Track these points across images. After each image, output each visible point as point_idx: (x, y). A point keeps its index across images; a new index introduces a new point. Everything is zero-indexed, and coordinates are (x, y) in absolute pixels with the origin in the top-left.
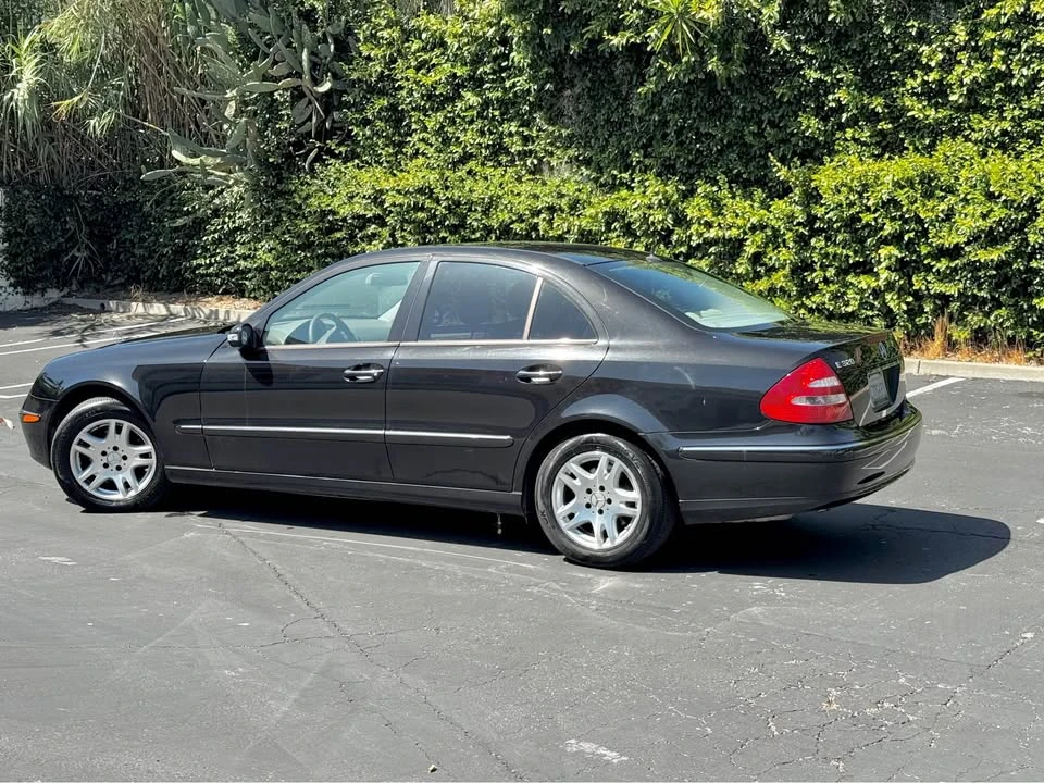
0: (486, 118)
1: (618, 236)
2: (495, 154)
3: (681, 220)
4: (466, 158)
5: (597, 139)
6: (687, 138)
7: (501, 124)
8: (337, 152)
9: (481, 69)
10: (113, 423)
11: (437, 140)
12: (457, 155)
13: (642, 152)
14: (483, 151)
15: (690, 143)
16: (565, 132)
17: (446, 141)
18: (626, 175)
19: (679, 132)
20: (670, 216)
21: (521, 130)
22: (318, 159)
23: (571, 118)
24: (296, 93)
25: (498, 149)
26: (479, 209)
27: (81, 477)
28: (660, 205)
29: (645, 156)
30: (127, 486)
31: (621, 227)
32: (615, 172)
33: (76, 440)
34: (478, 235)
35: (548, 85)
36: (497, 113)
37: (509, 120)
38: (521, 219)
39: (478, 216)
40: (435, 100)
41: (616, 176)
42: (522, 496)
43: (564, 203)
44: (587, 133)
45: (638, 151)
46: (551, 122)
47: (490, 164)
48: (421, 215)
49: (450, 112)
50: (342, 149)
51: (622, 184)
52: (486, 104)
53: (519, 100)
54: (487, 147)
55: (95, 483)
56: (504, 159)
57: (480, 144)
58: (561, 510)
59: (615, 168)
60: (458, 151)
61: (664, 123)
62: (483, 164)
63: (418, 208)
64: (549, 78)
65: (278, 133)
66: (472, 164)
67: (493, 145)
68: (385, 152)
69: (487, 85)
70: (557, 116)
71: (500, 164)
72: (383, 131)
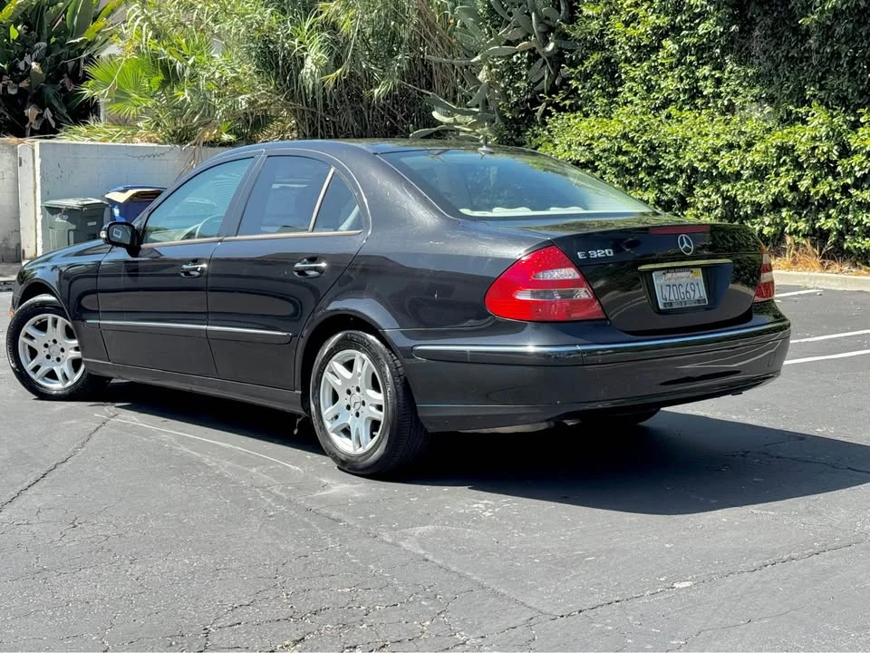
0: (684, 64)
1: (788, 170)
2: (693, 97)
3: (846, 152)
4: (667, 102)
5: (778, 76)
6: (859, 68)
7: (697, 68)
8: (561, 105)
9: (679, 18)
10: (50, 317)
11: (643, 88)
12: (658, 102)
13: (818, 85)
14: (682, 96)
15: (862, 73)
16: (750, 72)
17: (650, 89)
18: (802, 110)
19: (851, 63)
20: (836, 147)
21: (713, 73)
22: (547, 113)
23: (758, 58)
24: (532, 55)
25: (694, 93)
26: (672, 151)
27: (29, 367)
28: (828, 137)
29: (820, 90)
30: (65, 377)
31: (791, 161)
32: (791, 107)
33: (22, 333)
34: (672, 175)
35: (734, 27)
36: (693, 58)
37: (703, 64)
38: (705, 159)
39: (672, 157)
40: (645, 51)
41: (791, 111)
42: (302, 395)
43: (742, 140)
44: (770, 71)
45: (814, 85)
46: (740, 62)
47: (688, 107)
48: (622, 158)
49: (654, 61)
50: (567, 102)
51: (798, 119)
52: (685, 50)
53: (712, 44)
54: (685, 91)
55: (40, 372)
56: (699, 102)
57: (678, 89)
58: (328, 411)
59: (792, 103)
60: (658, 97)
61: (836, 55)
62: (681, 109)
63: (620, 152)
64: (733, 19)
65: (517, 90)
66: (672, 109)
67: (691, 90)
68: (601, 102)
69: (685, 32)
70: (745, 57)
71: (696, 107)
72: (599, 83)
